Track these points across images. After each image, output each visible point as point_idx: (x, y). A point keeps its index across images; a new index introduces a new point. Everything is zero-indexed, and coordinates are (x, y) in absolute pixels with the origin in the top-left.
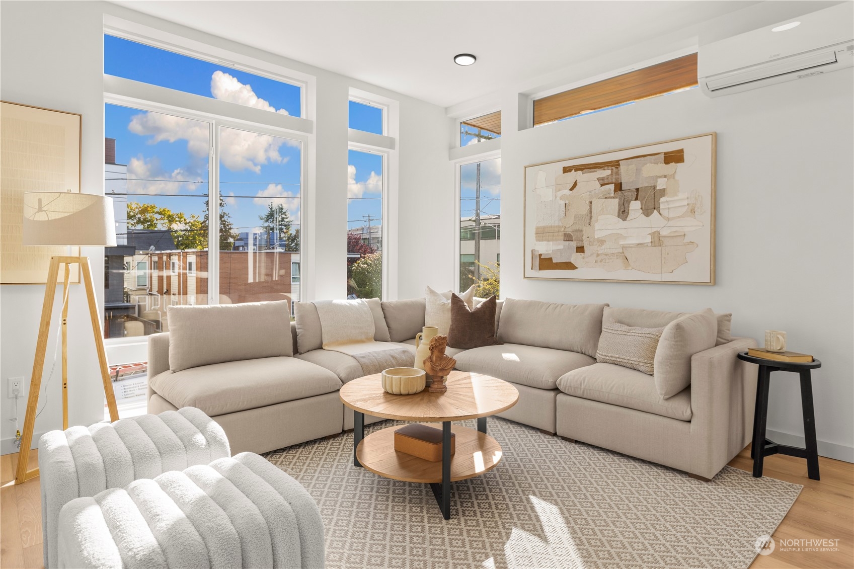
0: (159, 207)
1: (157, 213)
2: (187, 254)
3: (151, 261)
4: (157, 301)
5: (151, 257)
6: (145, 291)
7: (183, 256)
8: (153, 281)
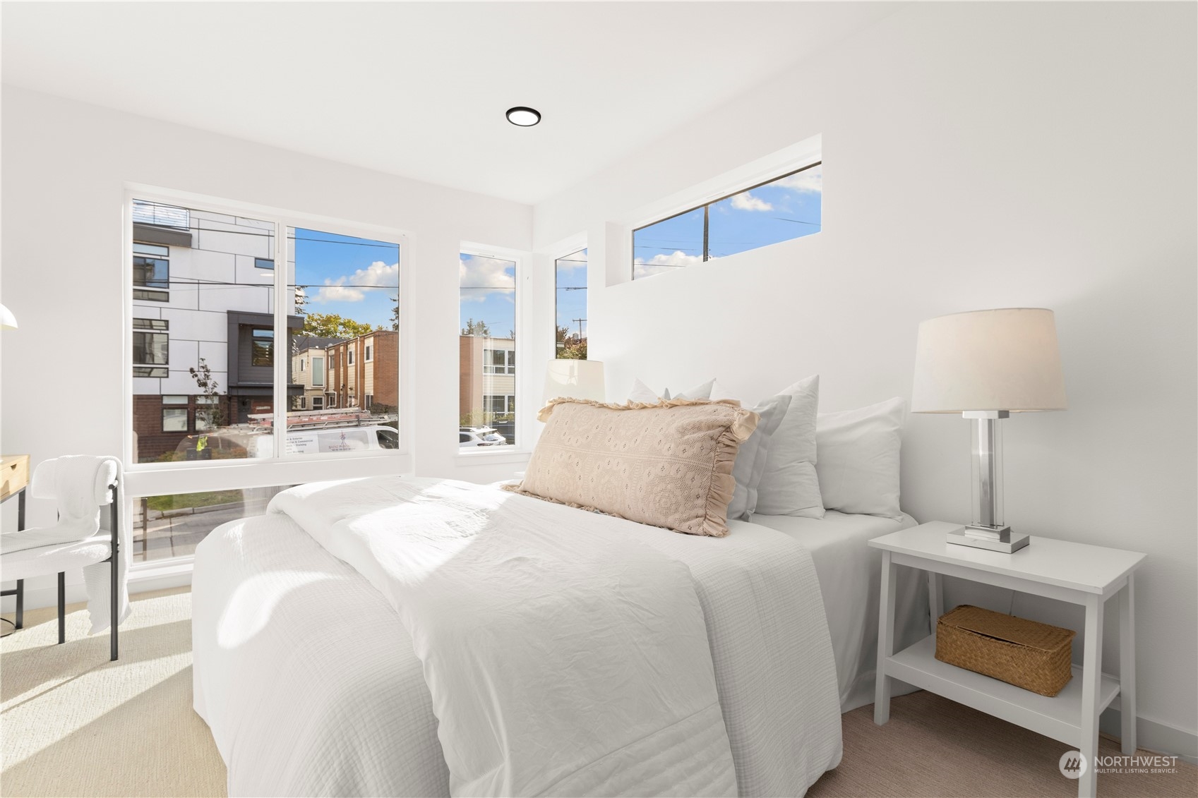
0: (344, 317)
1: (341, 324)
2: (364, 339)
3: (328, 356)
4: (334, 401)
5: (327, 352)
6: (321, 392)
7: (360, 341)
8: (330, 382)
